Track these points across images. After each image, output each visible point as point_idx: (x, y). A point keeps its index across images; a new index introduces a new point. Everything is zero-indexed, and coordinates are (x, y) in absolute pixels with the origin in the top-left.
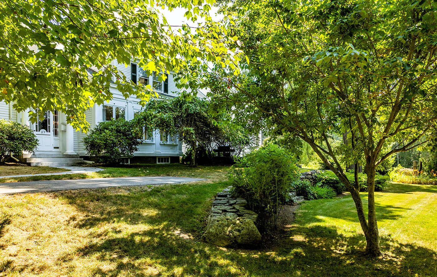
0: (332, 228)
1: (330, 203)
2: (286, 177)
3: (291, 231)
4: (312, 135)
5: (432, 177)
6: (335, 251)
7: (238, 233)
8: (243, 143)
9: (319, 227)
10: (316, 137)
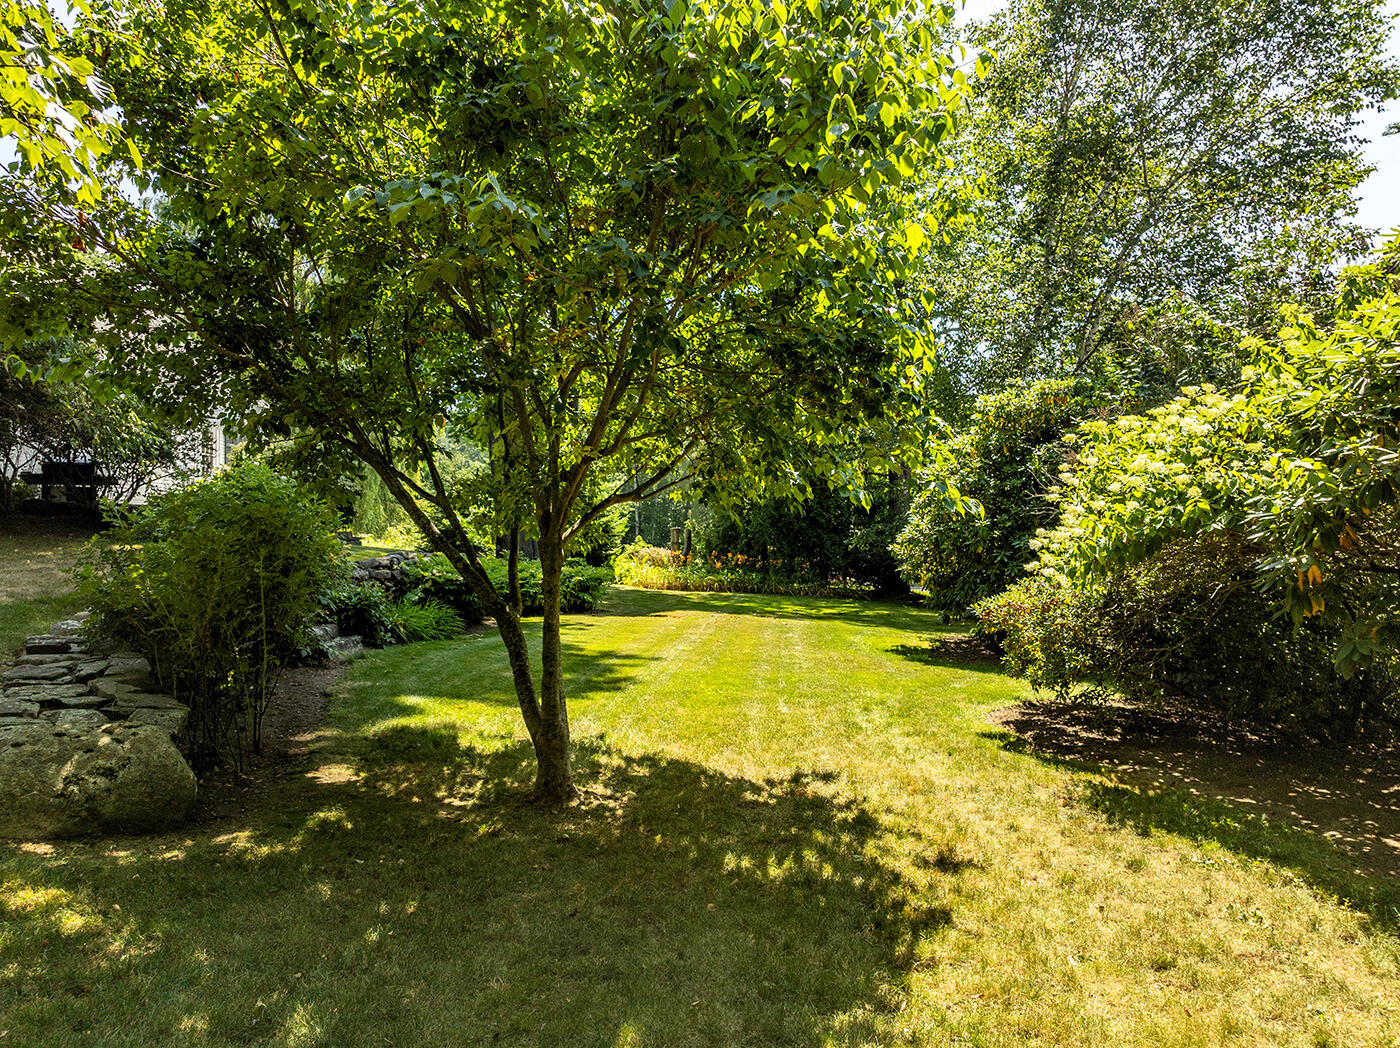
0: (444, 732)
1: (445, 652)
2: (299, 577)
3: (312, 752)
4: (386, 441)
5: (712, 571)
6: (447, 801)
7: (102, 782)
8: (148, 455)
9: (404, 731)
10: (399, 449)
